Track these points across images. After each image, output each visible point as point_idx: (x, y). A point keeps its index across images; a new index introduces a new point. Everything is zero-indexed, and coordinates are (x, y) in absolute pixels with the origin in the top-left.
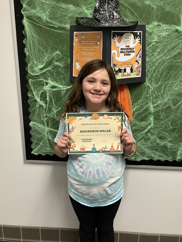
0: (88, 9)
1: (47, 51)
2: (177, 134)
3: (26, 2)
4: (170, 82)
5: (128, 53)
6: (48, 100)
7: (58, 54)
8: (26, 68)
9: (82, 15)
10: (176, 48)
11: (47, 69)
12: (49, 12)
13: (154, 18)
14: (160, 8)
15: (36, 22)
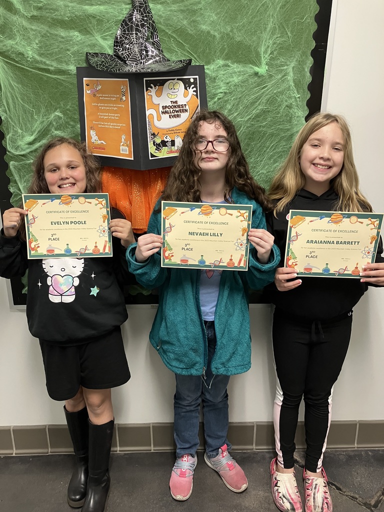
0: (105, 39)
1: (38, 112)
4: (252, 161)
5: (176, 114)
7: (59, 116)
8: (3, 141)
9: (96, 48)
10: (258, 103)
11: (41, 142)
12: (37, 44)
13: (218, 54)
14: (226, 37)
15: (17, 62)
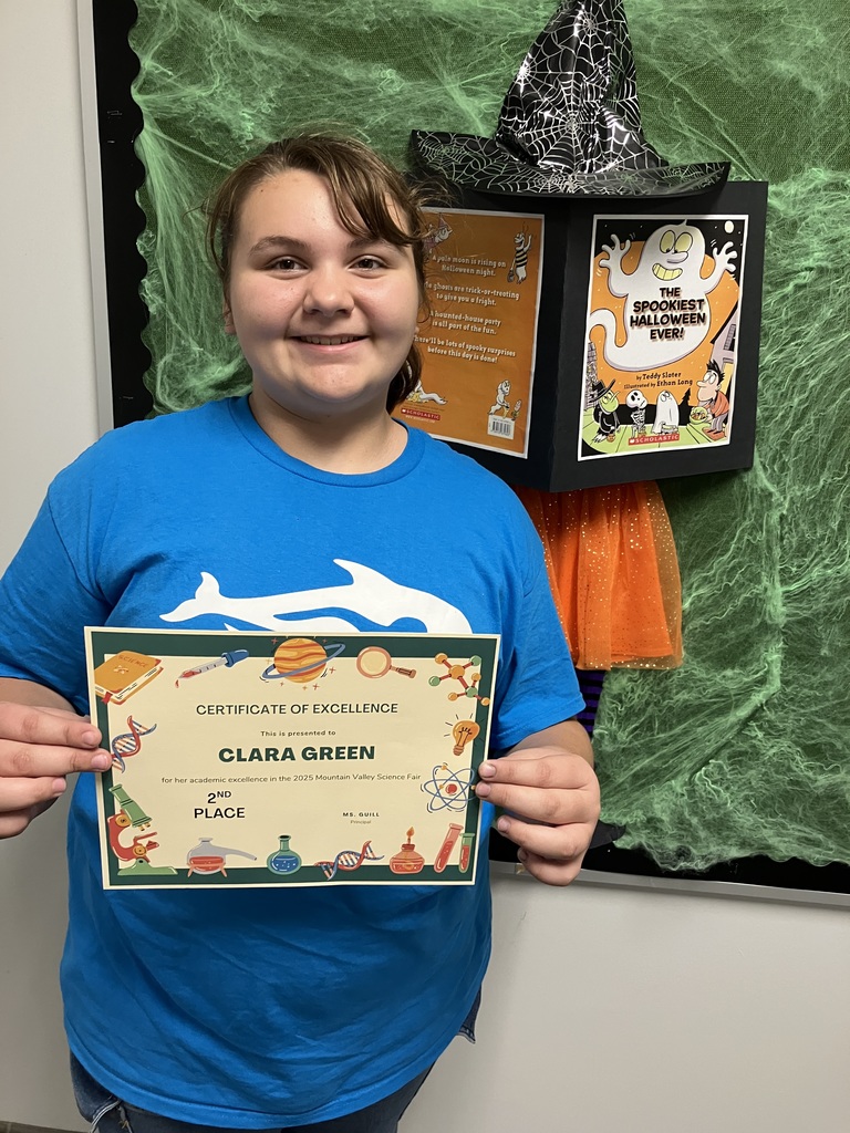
0: (470, 92)
3: (160, 43)
5: (671, 327)
8: (146, 374)
9: (441, 120)
12: (270, 101)
13: (815, 149)
15: (207, 151)
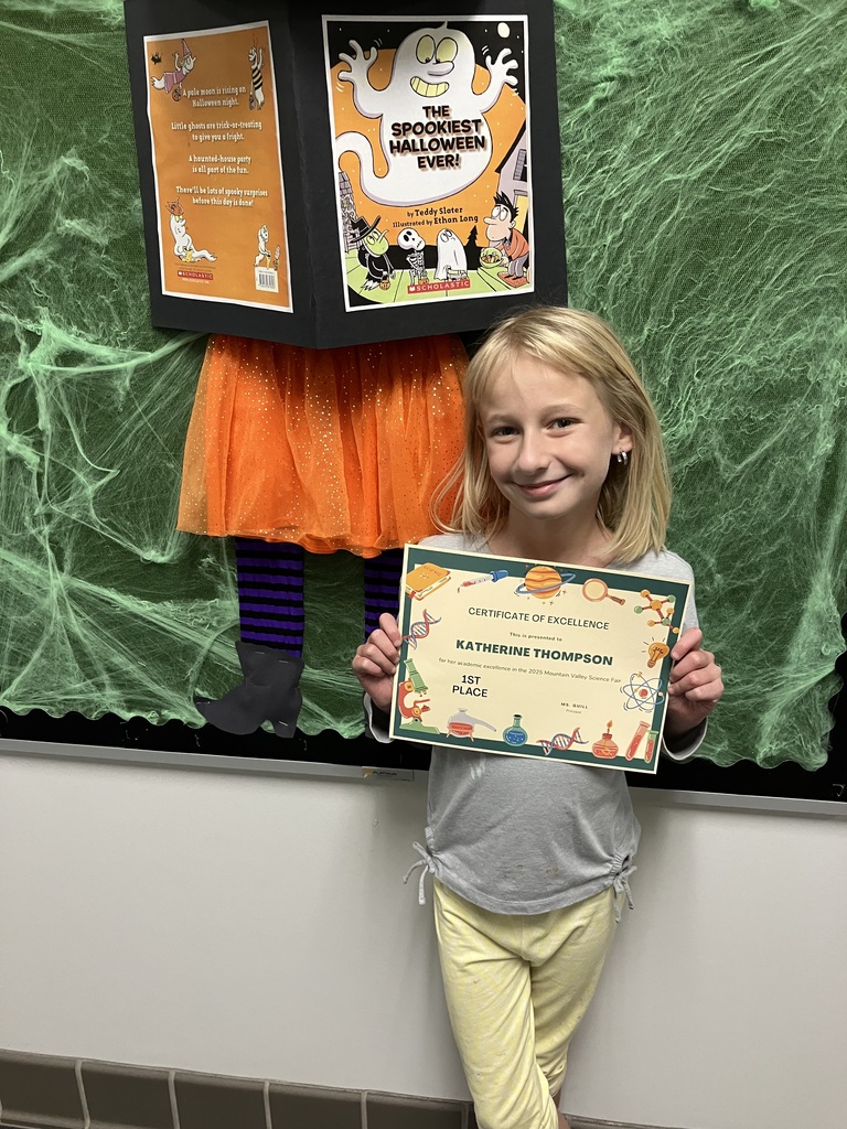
1: (14, 156)
2: (755, 614)
4: (707, 322)
5: (443, 153)
6: (49, 426)
7: (73, 169)
10: (740, 115)
11: (26, 256)
